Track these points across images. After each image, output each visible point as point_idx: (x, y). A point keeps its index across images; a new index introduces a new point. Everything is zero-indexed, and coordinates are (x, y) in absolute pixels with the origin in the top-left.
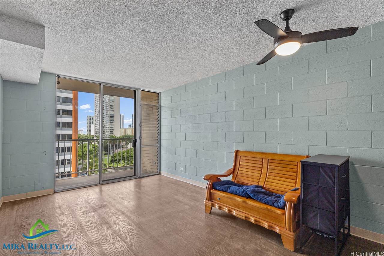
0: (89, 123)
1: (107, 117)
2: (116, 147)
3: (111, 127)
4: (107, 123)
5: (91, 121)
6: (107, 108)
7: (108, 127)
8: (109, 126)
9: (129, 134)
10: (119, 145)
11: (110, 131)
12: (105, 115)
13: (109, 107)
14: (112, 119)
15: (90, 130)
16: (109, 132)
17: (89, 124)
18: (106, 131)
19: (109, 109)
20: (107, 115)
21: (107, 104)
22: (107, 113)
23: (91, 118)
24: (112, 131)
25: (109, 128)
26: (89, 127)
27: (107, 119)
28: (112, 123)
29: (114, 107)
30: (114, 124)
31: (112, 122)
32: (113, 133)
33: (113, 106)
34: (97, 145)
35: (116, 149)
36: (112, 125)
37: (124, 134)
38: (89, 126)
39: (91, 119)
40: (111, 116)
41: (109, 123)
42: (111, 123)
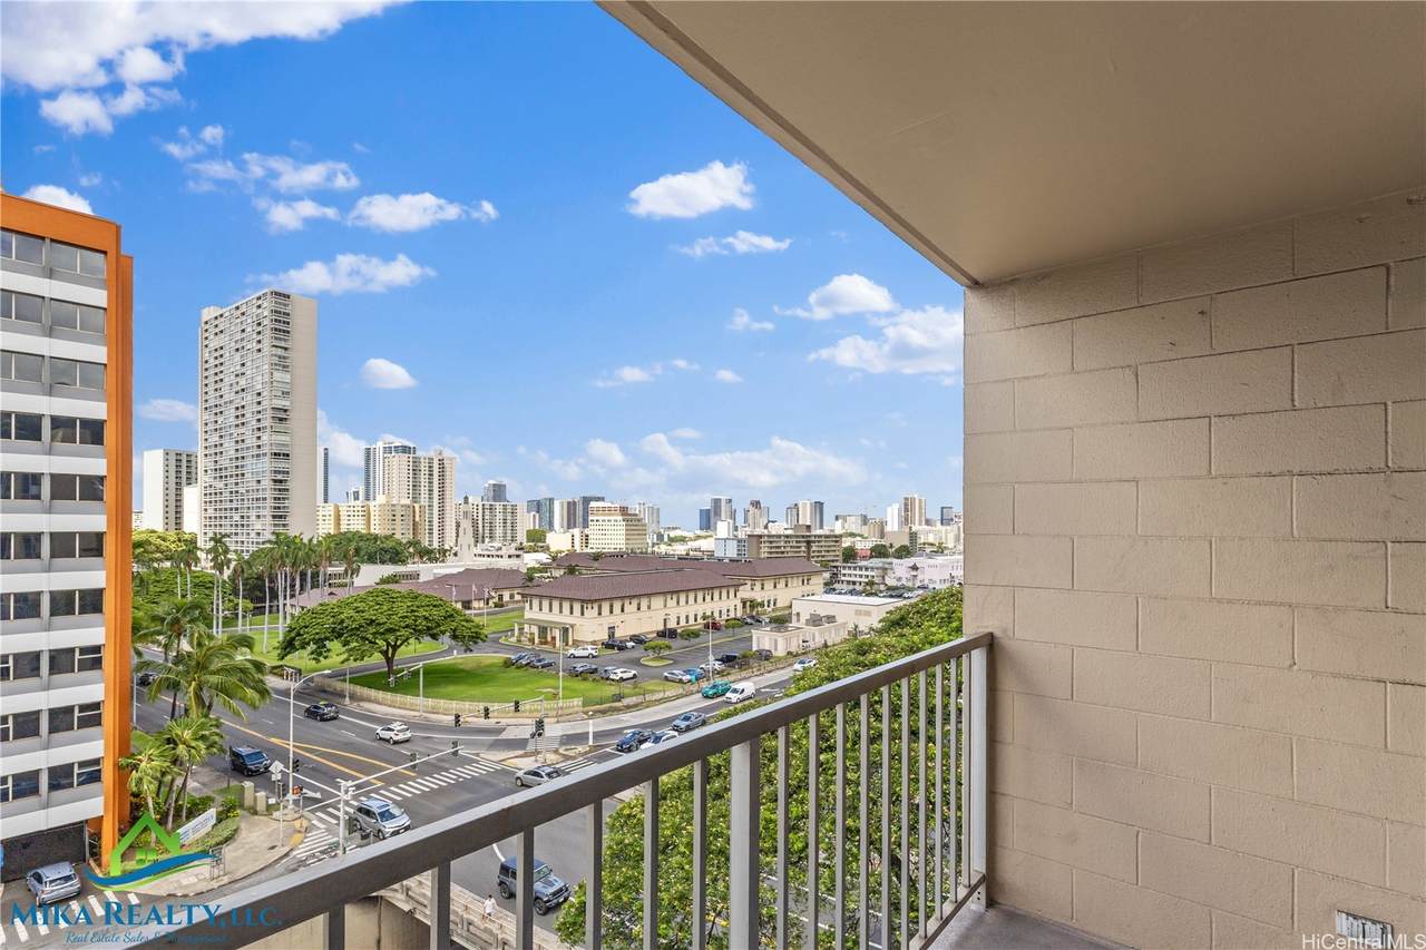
0: (172, 480)
1: (258, 456)
2: (303, 579)
3: (279, 499)
4: (259, 482)
5: (184, 469)
6: (259, 420)
7: (265, 499)
8: (268, 494)
9: (353, 528)
10: (315, 575)
11: (274, 517)
12: (248, 448)
13: (269, 413)
14: (282, 465)
15: (175, 512)
16: (269, 520)
17: (172, 486)
18: (253, 514)
19: (267, 422)
20: (259, 447)
21: (259, 403)
22: (259, 438)
23: (184, 459)
24: (279, 516)
25: (270, 503)
26: (172, 498)
27: (260, 466)
28: (281, 481)
29: (291, 415)
30: (289, 485)
31: (280, 477)
32: (284, 525)
33: (286, 411)
34: (212, 576)
35: (302, 588)
36: (280, 490)
37: (332, 527)
38: (172, 491)
39: (184, 464)
40: (275, 454)
41: (267, 483)
42: (275, 481)
